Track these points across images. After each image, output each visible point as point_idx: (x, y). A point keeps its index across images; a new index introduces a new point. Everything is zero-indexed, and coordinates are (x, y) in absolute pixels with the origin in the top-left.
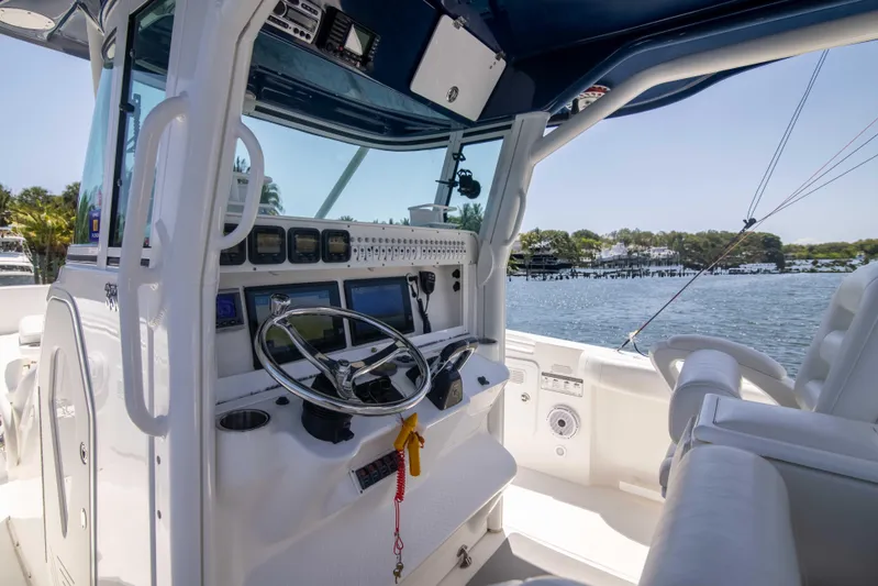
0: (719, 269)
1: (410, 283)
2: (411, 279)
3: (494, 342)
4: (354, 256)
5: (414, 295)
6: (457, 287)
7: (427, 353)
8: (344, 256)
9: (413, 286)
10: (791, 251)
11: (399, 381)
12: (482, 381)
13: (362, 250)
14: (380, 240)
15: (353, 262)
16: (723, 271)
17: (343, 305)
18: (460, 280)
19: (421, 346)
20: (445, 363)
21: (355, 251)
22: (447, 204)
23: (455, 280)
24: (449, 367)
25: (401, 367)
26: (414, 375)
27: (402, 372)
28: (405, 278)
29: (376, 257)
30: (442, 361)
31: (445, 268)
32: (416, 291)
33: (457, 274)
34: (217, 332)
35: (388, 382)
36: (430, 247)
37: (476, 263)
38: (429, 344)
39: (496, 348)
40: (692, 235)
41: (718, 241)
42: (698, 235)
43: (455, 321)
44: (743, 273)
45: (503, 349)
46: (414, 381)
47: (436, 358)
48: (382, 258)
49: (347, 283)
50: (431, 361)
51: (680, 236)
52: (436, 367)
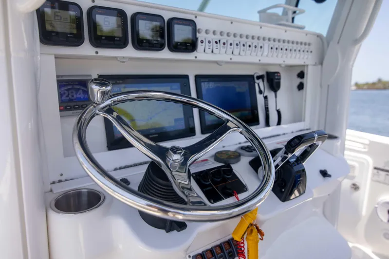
1: (257, 81)
2: (259, 77)
3: (336, 138)
4: (200, 46)
5: (261, 92)
6: (301, 87)
7: (270, 145)
8: (190, 46)
9: (261, 84)
11: (242, 169)
12: (324, 174)
13: (209, 42)
14: (228, 35)
15: (200, 54)
17: (194, 94)
18: (304, 81)
19: (265, 138)
20: (290, 155)
21: (202, 42)
22: (297, 6)
23: (299, 80)
24: (293, 160)
25: (244, 155)
26: (255, 164)
27: (245, 160)
28: (252, 77)
29: (223, 50)
30: (286, 153)
31: (290, 67)
32: (262, 89)
33: (301, 75)
34: (61, 117)
35: (230, 171)
36: (278, 44)
37: (321, 63)
38: (273, 136)
39: (337, 143)
43: (298, 118)
45: (343, 145)
46: (256, 170)
47: (280, 149)
48: (230, 51)
49: (197, 77)
50: (274, 153)
52: (280, 159)
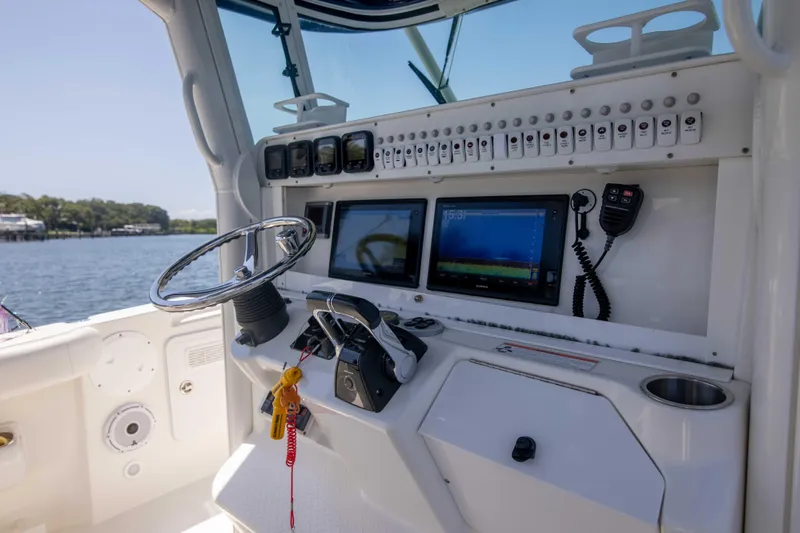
0: (99, 230)
5: (583, 233)
10: (177, 225)
16: (105, 233)
40: (70, 203)
41: (103, 211)
42: (79, 203)
44: (127, 234)
51: (54, 203)
